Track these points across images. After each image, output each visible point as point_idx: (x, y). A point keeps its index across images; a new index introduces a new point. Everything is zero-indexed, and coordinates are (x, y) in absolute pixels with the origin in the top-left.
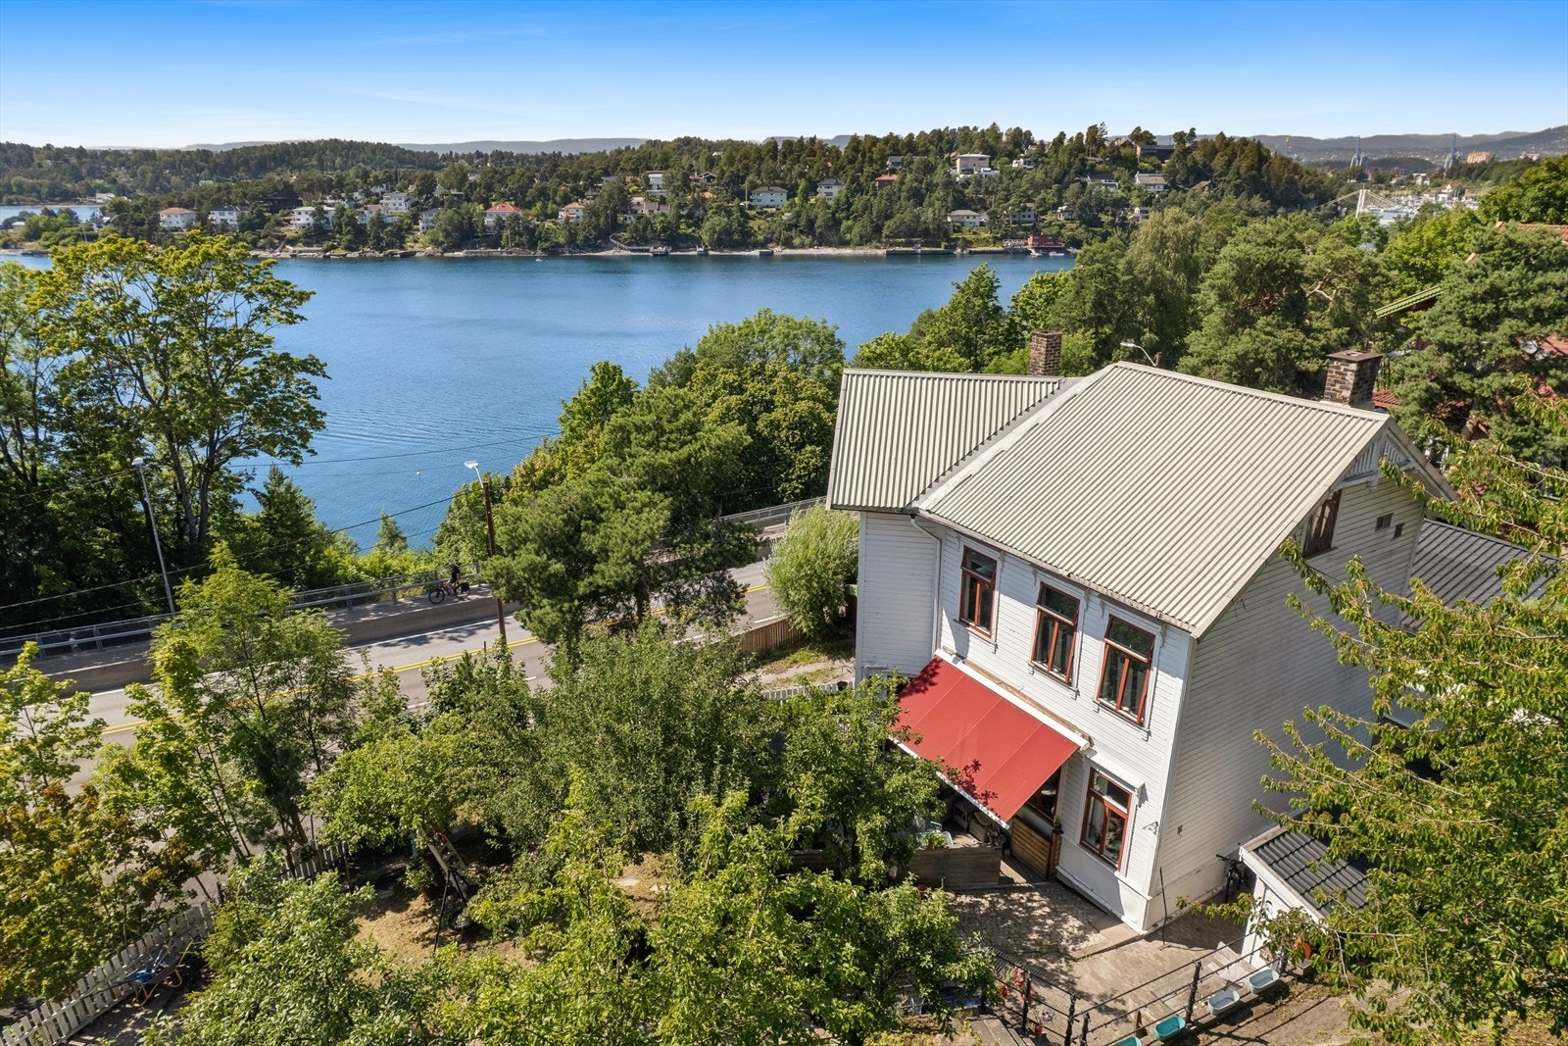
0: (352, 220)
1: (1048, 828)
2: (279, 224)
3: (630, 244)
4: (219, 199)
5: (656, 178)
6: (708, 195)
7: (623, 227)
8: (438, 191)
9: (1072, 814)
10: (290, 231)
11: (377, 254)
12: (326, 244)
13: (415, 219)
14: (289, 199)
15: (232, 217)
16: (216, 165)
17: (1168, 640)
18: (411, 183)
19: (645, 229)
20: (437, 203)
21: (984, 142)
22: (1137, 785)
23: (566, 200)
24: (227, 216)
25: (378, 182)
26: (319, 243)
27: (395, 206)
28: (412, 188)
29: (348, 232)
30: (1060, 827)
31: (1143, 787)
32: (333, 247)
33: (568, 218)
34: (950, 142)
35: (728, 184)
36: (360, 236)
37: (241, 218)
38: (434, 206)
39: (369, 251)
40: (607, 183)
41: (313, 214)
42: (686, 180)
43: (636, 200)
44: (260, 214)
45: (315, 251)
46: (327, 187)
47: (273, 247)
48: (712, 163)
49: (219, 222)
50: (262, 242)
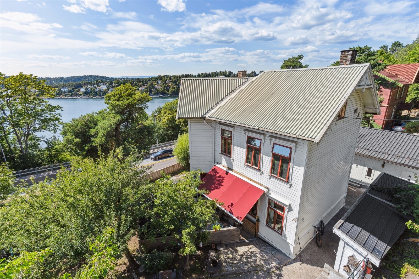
0: (94, 90)
1: (254, 220)
2: (77, 91)
3: (154, 95)
4: (64, 86)
5: (159, 81)
6: (170, 85)
7: (153, 91)
8: (113, 84)
9: (263, 215)
10: (80, 93)
11: (100, 97)
12: (88, 95)
13: (108, 90)
14: (80, 86)
15: (66, 90)
16: (65, 80)
17: (297, 149)
18: (107, 83)
19: (157, 92)
20: (113, 87)
21: (224, 74)
22: (288, 204)
23: (141, 86)
24: (65, 89)
25: (100, 82)
26: (87, 95)
27: (104, 87)
28: (108, 84)
29: (93, 93)
30: (258, 219)
31: (290, 205)
32: (90, 96)
33: (141, 90)
34: (217, 74)
35: (174, 83)
36: (96, 94)
37: (68, 90)
38: (112, 87)
39: (98, 97)
40: (149, 83)
41: (85, 89)
42: (165, 81)
43: (155, 86)
44: (73, 89)
45: (86, 97)
46: (88, 84)
47: (76, 96)
48: (170, 78)
49: (63, 91)
50: (73, 95)
